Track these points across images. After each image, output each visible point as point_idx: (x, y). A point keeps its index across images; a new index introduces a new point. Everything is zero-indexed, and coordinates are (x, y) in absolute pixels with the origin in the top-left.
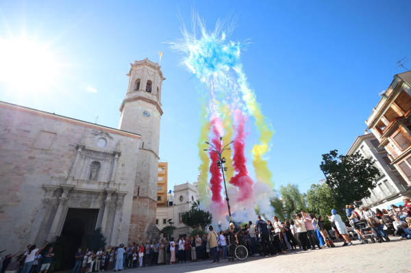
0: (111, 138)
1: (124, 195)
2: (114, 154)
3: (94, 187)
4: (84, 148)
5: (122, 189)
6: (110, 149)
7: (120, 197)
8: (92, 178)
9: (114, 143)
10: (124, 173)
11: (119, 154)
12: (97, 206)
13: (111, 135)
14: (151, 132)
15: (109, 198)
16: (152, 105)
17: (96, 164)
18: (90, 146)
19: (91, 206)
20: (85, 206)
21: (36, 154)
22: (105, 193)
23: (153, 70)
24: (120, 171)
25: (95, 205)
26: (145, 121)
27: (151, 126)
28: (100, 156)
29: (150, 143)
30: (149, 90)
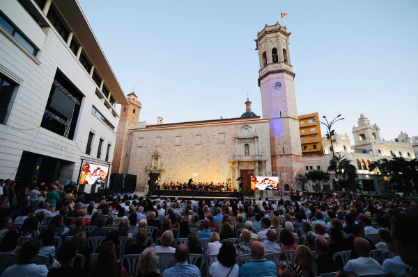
0: (250, 127)
1: (265, 162)
2: (254, 138)
3: (248, 158)
4: (238, 139)
5: (263, 158)
6: (251, 136)
7: (263, 163)
8: (247, 154)
9: (253, 130)
10: (263, 148)
11: (257, 138)
12: (252, 168)
13: (250, 125)
14: (285, 101)
15: (257, 164)
16: (281, 74)
17: (247, 145)
18: (241, 136)
19: (250, 169)
20: (247, 169)
21: (221, 145)
22: (255, 162)
23: (275, 35)
24: (260, 148)
25: (251, 168)
26: (279, 92)
27: (284, 95)
28: (247, 141)
29: (286, 111)
30: (276, 60)
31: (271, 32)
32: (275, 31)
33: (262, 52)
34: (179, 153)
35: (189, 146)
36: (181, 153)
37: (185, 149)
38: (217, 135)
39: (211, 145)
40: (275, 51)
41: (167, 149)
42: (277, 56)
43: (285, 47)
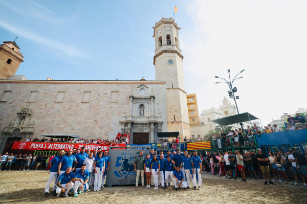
0: (147, 88)
1: (162, 124)
2: (150, 98)
3: (143, 120)
4: (133, 98)
5: (159, 120)
6: (148, 96)
7: (159, 125)
8: (142, 114)
10: (159, 110)
11: (154, 98)
13: (147, 85)
14: (176, 75)
15: (152, 126)
16: (173, 54)
17: (142, 106)
18: (136, 95)
19: (144, 132)
20: (141, 131)
21: (113, 105)
22: (150, 123)
23: (169, 25)
24: (156, 108)
25: (146, 130)
26: (171, 67)
27: (176, 71)
28: (143, 101)
29: (177, 83)
30: (169, 43)
31: (166, 23)
32: (170, 23)
33: (158, 37)
34: (59, 111)
35: (74, 104)
36: (62, 112)
37: (67, 107)
38: (109, 93)
39: (100, 104)
40: (168, 37)
41: (43, 107)
42: (170, 41)
43: (176, 36)
